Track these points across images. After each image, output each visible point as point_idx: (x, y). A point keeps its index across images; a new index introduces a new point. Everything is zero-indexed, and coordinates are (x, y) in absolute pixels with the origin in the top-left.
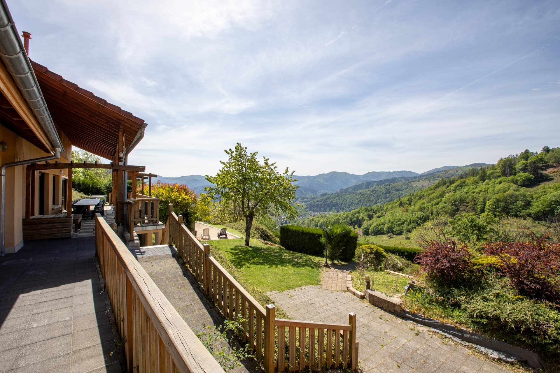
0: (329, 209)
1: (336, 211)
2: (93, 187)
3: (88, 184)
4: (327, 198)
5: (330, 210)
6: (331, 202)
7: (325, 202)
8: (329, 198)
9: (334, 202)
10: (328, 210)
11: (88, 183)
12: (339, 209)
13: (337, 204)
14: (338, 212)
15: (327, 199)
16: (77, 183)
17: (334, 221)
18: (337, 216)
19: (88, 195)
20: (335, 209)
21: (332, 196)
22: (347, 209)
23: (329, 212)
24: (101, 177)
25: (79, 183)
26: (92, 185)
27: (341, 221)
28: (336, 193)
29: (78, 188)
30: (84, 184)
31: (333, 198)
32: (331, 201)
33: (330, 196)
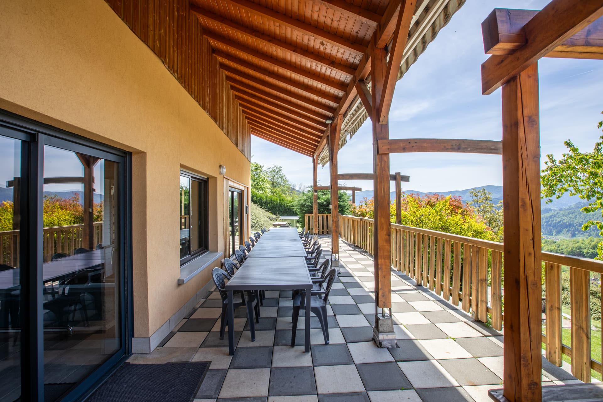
0: (556, 232)
1: (570, 234)
2: (280, 205)
3: (275, 201)
4: (552, 215)
5: (559, 232)
6: (559, 222)
7: (549, 221)
8: (555, 216)
9: (565, 221)
10: (554, 233)
11: (275, 199)
12: (576, 233)
13: (570, 225)
14: (574, 235)
15: (551, 217)
16: (264, 200)
17: (572, 249)
18: (578, 242)
19: (276, 214)
20: (568, 231)
21: (561, 212)
22: (592, 233)
23: (555, 235)
24: (286, 194)
25: (267, 200)
26: (280, 202)
27: (585, 251)
28: (568, 209)
29: (266, 206)
30: (271, 202)
31: (564, 215)
32: (559, 220)
33: (558, 213)
